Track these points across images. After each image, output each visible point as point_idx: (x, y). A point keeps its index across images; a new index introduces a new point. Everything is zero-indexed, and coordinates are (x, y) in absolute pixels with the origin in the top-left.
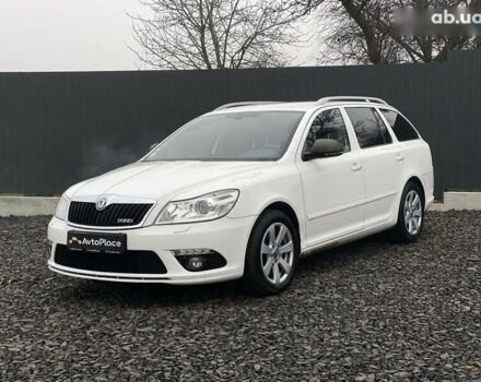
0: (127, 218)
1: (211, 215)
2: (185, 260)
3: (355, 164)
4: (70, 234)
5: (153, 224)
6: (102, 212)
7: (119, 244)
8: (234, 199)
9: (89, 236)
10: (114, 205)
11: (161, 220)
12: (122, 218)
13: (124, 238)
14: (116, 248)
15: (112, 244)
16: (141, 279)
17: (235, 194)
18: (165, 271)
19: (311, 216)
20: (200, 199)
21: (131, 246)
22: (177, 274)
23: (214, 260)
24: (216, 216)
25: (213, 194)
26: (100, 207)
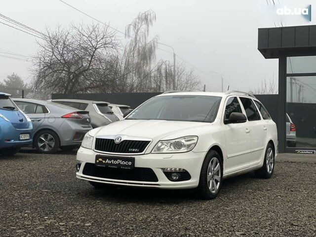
0: (135, 148)
1: (183, 149)
2: (169, 174)
3: (247, 129)
4: (97, 157)
5: (151, 153)
6: (118, 145)
7: (130, 163)
8: (195, 141)
9: (110, 158)
10: (126, 141)
11: (155, 151)
12: (132, 148)
13: (133, 160)
14: (128, 166)
15: (125, 163)
16: (142, 184)
17: (196, 139)
18: (157, 180)
19: (229, 156)
20: (177, 140)
21: (137, 165)
22: (164, 182)
23: (184, 175)
24: (186, 151)
25: (184, 137)
26: (117, 141)
